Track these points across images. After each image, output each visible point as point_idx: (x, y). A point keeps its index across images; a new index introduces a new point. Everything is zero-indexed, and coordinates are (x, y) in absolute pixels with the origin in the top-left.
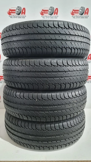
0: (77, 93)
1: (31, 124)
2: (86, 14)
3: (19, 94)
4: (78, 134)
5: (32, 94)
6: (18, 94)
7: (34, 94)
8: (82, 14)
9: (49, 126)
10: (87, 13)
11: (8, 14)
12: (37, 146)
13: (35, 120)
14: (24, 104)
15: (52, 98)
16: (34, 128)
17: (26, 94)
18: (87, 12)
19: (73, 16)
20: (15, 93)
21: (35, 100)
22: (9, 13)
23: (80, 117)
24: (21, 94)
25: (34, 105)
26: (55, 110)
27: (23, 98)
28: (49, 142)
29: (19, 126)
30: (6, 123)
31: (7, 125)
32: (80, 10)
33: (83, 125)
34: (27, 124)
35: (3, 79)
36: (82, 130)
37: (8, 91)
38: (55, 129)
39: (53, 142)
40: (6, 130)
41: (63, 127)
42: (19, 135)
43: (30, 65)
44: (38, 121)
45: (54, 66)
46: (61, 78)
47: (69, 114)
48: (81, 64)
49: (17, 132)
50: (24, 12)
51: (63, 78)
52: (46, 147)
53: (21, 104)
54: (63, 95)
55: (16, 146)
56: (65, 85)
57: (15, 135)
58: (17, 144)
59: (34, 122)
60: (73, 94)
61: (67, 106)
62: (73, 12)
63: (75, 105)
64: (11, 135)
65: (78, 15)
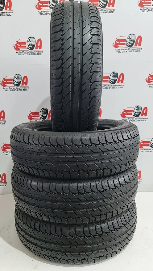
0: (121, 179)
1: (54, 227)
2: (138, 45)
3: (36, 183)
4: (125, 239)
5: (54, 184)
6: (34, 183)
7: (57, 184)
8: (131, 46)
9: (81, 229)
10: (140, 44)
11: (15, 49)
12: (63, 259)
13: (60, 222)
14: (43, 200)
15: (85, 191)
16: (59, 233)
17: (46, 185)
18: (138, 42)
19: (117, 49)
20: (30, 182)
21: (60, 193)
22: (17, 48)
23: (128, 213)
24: (39, 184)
25: (58, 201)
26: (89, 208)
27: (41, 190)
28: (81, 254)
29: (37, 230)
30: (17, 223)
31: (19, 226)
32: (128, 40)
33: (133, 225)
34: (48, 226)
35: (9, 148)
36: (131, 233)
37: (19, 178)
38: (90, 234)
39: (87, 253)
40: (18, 234)
41: (103, 232)
42: (38, 242)
43: (50, 144)
44: (64, 223)
45: (86, 145)
46: (96, 162)
47: (110, 212)
48: (126, 137)
49: (35, 238)
50: (39, 45)
51: (100, 162)
52: (78, 260)
53: (38, 199)
54: (101, 186)
55: (33, 257)
56: (103, 171)
57: (31, 243)
58: (34, 255)
59: (59, 224)
60: (116, 181)
61: (108, 201)
62: (117, 42)
63: (119, 198)
64: (26, 242)
65: (125, 47)
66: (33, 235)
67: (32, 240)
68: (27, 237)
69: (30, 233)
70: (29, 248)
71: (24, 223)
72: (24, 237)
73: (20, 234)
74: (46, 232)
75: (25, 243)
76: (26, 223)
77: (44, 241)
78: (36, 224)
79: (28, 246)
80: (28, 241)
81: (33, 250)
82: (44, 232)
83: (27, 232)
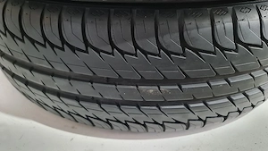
66: (60, 68)
67: (61, 84)
68: (38, 79)
69: (45, 65)
70: (55, 109)
71: (13, 36)
72: (27, 83)
73: (13, 76)
74: (113, 47)
75: (38, 98)
76: (23, 33)
77: (108, 81)
78: (66, 26)
79: (50, 104)
80: (45, 90)
81: (69, 113)
82: (109, 49)
83: (36, 63)
